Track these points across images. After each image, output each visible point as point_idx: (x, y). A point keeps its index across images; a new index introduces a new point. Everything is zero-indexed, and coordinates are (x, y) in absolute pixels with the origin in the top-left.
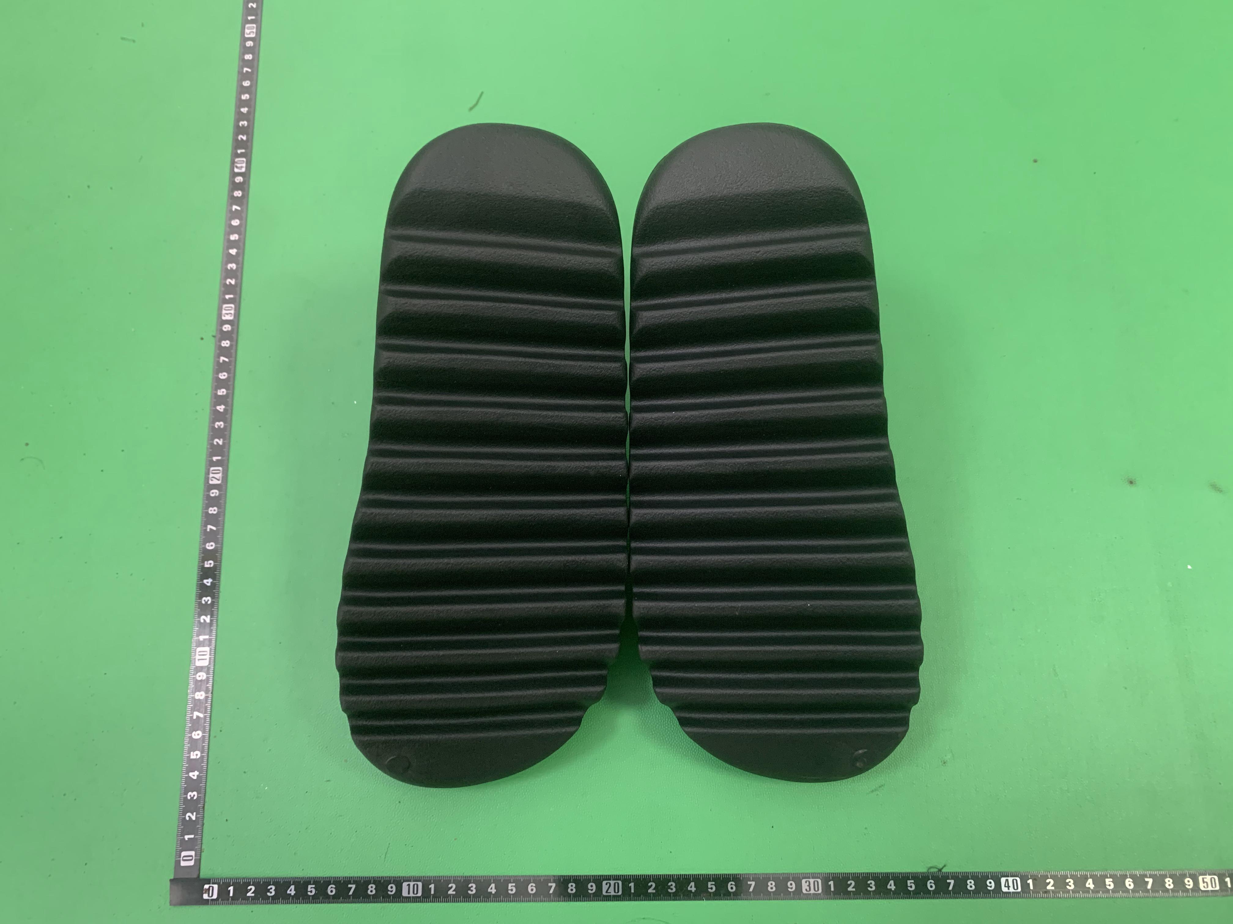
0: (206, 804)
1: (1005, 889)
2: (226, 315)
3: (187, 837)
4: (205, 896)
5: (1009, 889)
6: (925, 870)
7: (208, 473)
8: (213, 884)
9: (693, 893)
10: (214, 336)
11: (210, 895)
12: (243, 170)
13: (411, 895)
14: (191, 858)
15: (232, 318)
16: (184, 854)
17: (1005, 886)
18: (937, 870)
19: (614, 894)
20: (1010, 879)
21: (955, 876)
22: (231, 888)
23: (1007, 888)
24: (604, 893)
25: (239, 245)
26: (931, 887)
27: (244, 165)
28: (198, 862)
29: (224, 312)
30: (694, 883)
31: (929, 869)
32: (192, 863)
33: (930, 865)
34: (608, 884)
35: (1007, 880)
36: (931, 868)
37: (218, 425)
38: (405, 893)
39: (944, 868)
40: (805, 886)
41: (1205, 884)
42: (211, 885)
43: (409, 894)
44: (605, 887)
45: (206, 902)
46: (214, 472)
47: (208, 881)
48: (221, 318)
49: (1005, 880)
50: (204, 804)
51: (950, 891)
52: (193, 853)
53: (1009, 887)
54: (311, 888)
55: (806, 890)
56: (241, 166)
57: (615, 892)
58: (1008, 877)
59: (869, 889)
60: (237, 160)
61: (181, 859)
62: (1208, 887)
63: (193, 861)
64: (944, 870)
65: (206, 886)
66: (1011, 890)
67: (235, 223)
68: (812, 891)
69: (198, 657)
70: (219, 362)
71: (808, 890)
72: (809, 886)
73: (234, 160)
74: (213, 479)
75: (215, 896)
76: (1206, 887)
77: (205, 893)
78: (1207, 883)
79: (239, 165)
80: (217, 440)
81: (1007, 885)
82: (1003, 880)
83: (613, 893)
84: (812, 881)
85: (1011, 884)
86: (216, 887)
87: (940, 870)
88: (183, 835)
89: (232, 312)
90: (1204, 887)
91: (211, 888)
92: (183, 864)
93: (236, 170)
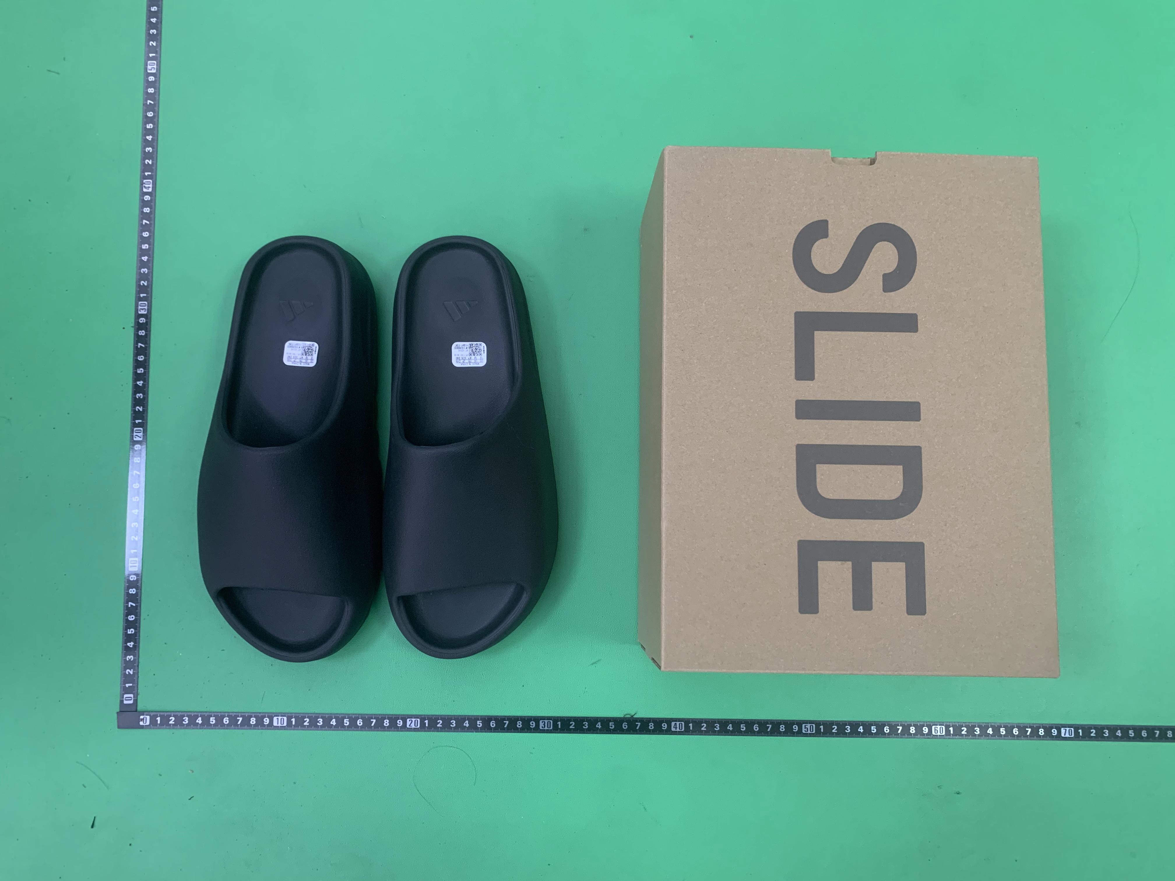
0: (140, 664)
1: (673, 729)
2: (141, 310)
3: (127, 685)
4: (141, 723)
5: (676, 729)
6: (622, 716)
7: (132, 431)
8: (146, 715)
9: (467, 727)
10: (132, 327)
11: (145, 722)
12: (150, 190)
13: (280, 725)
14: (131, 699)
15: (146, 313)
16: (125, 696)
17: (674, 727)
18: (630, 716)
19: (415, 727)
20: (678, 723)
21: (641, 720)
22: (159, 719)
23: (675, 729)
24: (408, 726)
25: (149, 253)
26: (625, 727)
27: (151, 186)
28: (136, 701)
29: (140, 307)
30: (468, 721)
31: (625, 716)
32: (131, 702)
33: (626, 713)
34: (411, 721)
35: (676, 724)
36: (627, 714)
37: (138, 396)
38: (275, 724)
39: (636, 715)
40: (541, 724)
41: (806, 729)
42: (145, 716)
43: (278, 724)
44: (408, 723)
45: (142, 727)
46: (136, 431)
47: (143, 713)
48: (138, 313)
49: (674, 724)
50: (138, 664)
51: (637, 730)
52: (132, 695)
53: (676, 728)
54: (213, 719)
55: (542, 727)
56: (148, 186)
57: (415, 726)
58: (677, 721)
59: (584, 727)
60: (145, 181)
61: (124, 699)
62: (807, 731)
63: (132, 700)
64: (635, 716)
65: (142, 717)
66: (678, 730)
67: (146, 234)
68: (546, 728)
69: (130, 565)
70: (137, 347)
71: (543, 727)
72: (544, 724)
73: (143, 181)
74: (136, 437)
75: (148, 723)
76: (806, 731)
77: (141, 721)
78: (807, 728)
79: (146, 186)
80: (138, 407)
81: (675, 727)
82: (673, 724)
83: (413, 727)
84: (546, 721)
85: (678, 726)
86: (148, 717)
87: (632, 716)
88: (125, 684)
89: (146, 308)
90: (805, 731)
91: (145, 718)
92: (125, 702)
93: (145, 190)
